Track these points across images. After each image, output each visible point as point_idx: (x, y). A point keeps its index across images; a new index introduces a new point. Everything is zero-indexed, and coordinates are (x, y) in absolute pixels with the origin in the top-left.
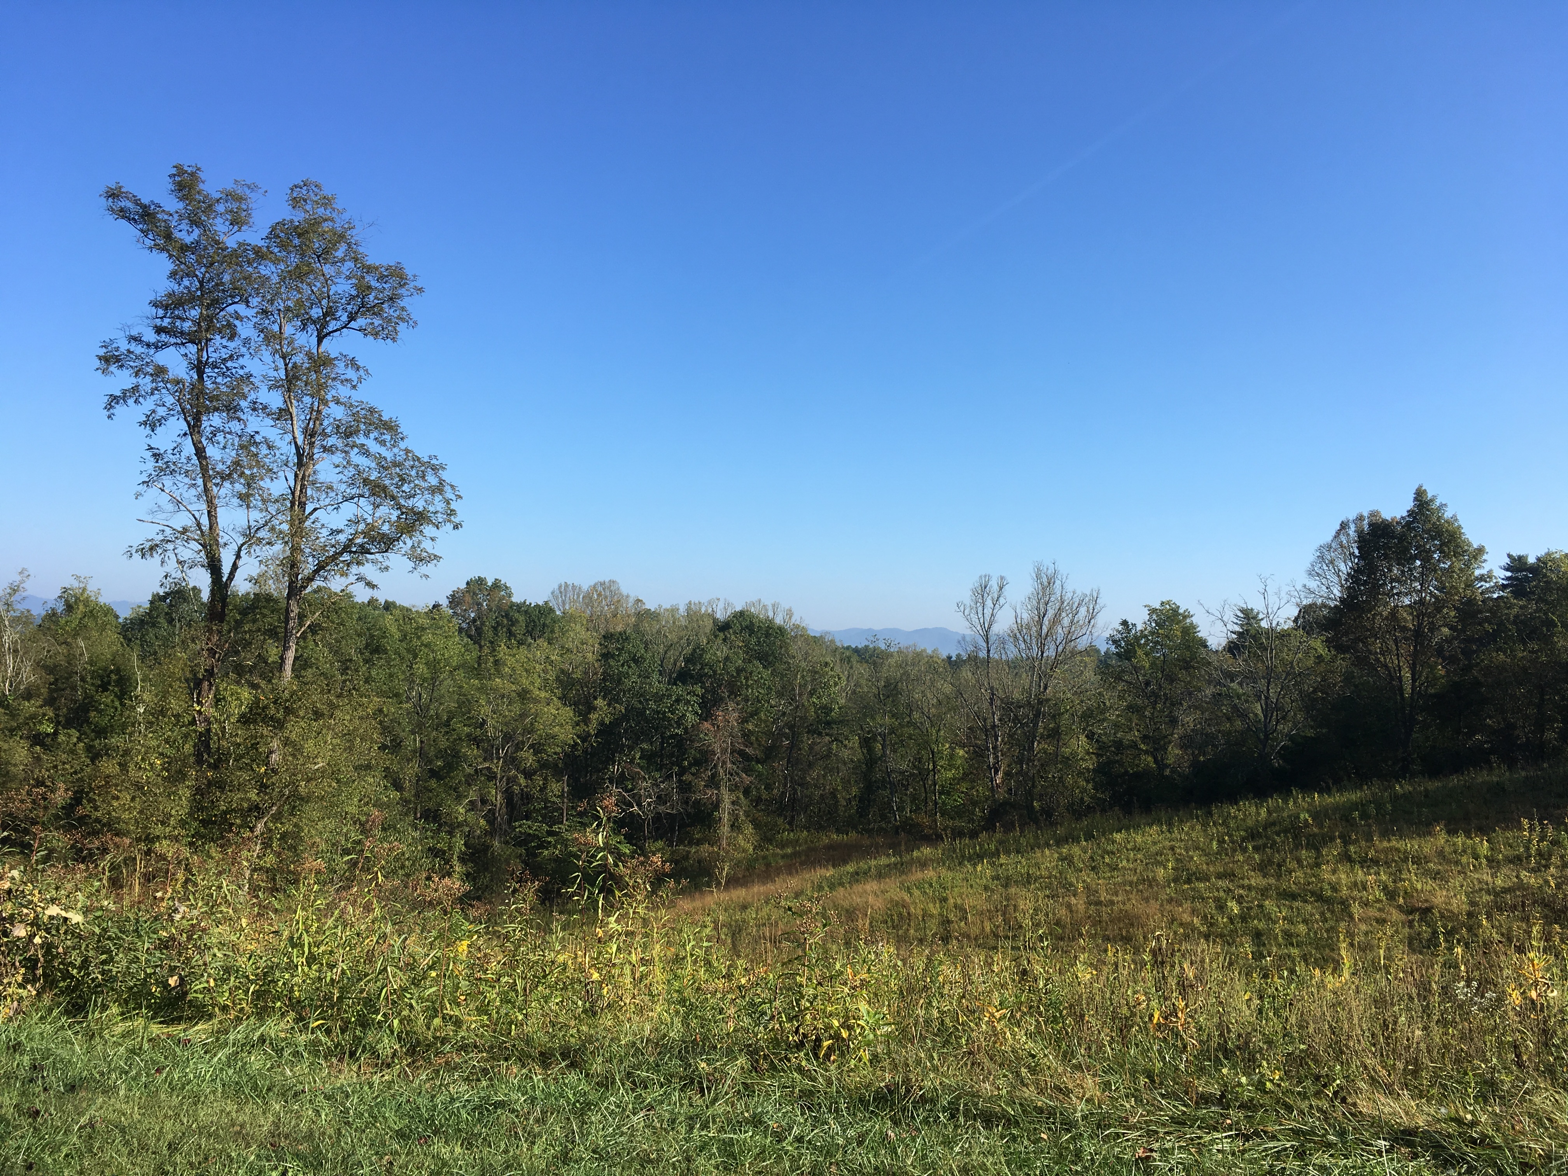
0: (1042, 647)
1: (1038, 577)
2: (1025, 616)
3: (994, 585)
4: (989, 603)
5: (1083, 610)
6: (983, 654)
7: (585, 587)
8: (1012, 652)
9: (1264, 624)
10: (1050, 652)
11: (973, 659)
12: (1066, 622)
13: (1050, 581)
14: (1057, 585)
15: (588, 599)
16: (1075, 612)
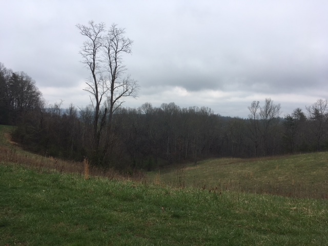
0: (267, 117)
1: (266, 101)
2: (263, 110)
3: (256, 103)
4: (255, 107)
5: (276, 108)
6: (253, 118)
7: (168, 104)
8: (260, 118)
9: (320, 112)
10: (269, 118)
11: (251, 120)
12: (272, 111)
13: (269, 102)
14: (271, 103)
15: (169, 106)
16: (274, 109)
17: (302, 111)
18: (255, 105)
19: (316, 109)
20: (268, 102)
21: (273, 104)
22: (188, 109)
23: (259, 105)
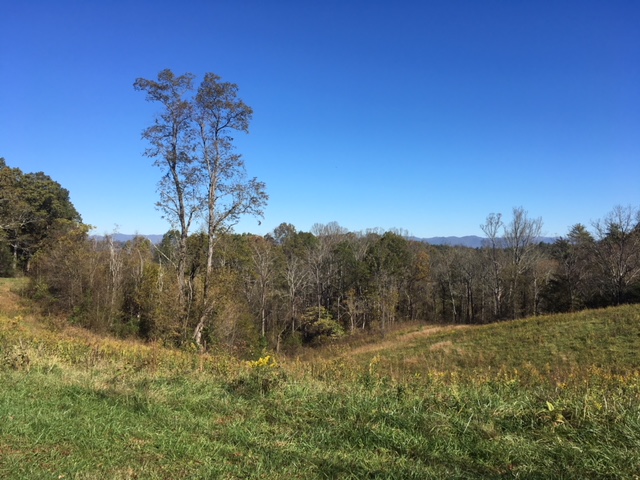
0: (517, 243)
1: (515, 213)
2: (510, 230)
3: (496, 216)
4: (494, 224)
5: (534, 226)
6: (491, 246)
8: (504, 245)
9: (620, 230)
10: (521, 245)
12: (527, 231)
13: (520, 214)
14: (523, 215)
15: (326, 229)
16: (531, 227)
17: (585, 230)
18: (494, 221)
19: (612, 225)
20: (518, 216)
21: (528, 218)
22: (364, 233)
23: (501, 220)
